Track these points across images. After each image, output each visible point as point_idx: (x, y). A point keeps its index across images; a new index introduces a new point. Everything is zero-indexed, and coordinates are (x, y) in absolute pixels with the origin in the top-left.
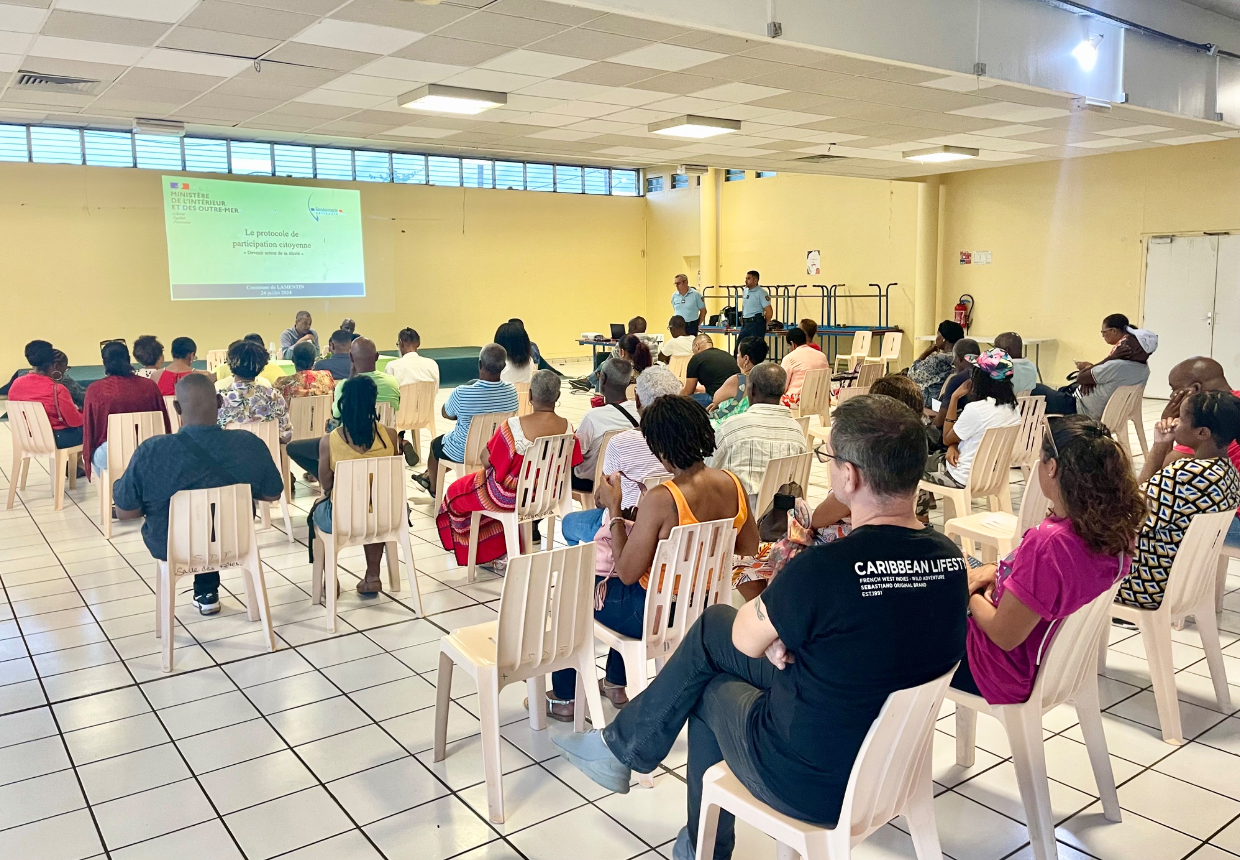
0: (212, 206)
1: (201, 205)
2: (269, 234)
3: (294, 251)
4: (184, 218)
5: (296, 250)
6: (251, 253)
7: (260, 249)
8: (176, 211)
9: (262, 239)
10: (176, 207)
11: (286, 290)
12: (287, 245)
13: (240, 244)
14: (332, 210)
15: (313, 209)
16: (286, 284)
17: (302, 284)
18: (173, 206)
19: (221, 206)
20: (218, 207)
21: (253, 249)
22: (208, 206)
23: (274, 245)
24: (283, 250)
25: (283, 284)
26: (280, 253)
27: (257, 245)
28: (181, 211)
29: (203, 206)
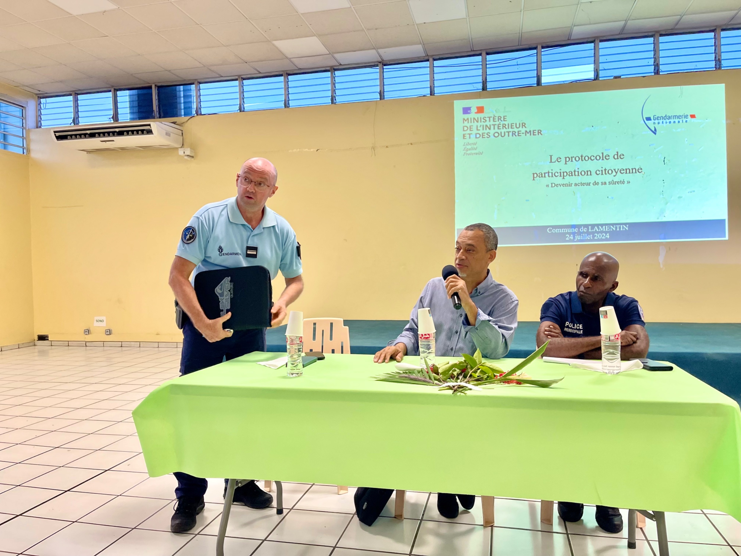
0: (510, 130)
1: (496, 130)
2: (582, 158)
3: (616, 179)
4: (476, 149)
5: (619, 177)
6: (557, 185)
7: (568, 180)
8: (467, 140)
9: (571, 166)
10: (468, 136)
11: (602, 232)
12: (605, 172)
13: (542, 175)
14: (679, 117)
15: (649, 119)
16: (602, 225)
17: (625, 224)
18: (464, 136)
19: (520, 129)
20: (516, 130)
21: (559, 180)
22: (505, 130)
23: (588, 173)
24: (601, 178)
25: (598, 225)
26: (596, 183)
27: (563, 175)
28: (473, 140)
29: (499, 131)
